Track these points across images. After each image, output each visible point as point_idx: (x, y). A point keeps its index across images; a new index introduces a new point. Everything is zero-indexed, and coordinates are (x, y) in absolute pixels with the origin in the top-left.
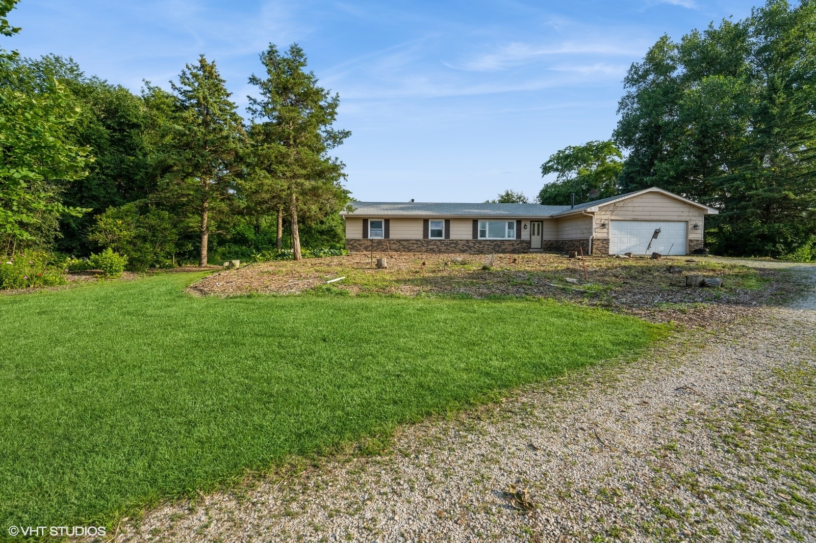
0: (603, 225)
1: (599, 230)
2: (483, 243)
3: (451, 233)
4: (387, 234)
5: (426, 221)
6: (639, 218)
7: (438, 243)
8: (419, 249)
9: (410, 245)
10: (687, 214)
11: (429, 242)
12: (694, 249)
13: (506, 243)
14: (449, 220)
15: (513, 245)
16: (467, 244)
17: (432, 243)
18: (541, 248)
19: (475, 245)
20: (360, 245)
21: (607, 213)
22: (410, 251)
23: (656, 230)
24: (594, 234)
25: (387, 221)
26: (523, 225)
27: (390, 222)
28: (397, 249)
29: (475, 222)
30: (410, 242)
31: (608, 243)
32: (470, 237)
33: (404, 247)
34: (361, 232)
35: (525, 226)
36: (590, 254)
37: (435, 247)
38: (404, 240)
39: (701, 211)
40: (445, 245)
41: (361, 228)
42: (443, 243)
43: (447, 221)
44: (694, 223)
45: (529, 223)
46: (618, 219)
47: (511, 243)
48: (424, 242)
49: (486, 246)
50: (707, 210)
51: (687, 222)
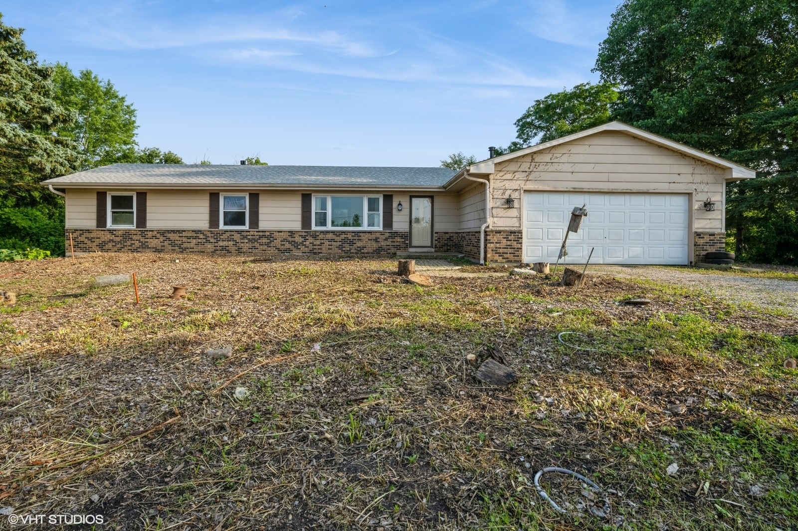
0: (509, 202)
1: (501, 212)
2: (321, 236)
3: (261, 217)
4: (142, 222)
5: (214, 196)
6: (585, 186)
7: (237, 237)
8: (200, 248)
9: (185, 240)
10: (689, 178)
11: (218, 236)
12: (704, 253)
13: (364, 237)
14: (257, 195)
15: (376, 240)
16: (290, 239)
17: (225, 236)
18: (431, 247)
19: (306, 240)
20: (91, 240)
21: (518, 175)
22: (183, 250)
23: (576, 209)
24: (490, 221)
25: (142, 195)
26: (395, 205)
27: (148, 197)
28: (159, 247)
29: (306, 198)
30: (184, 234)
31: (519, 240)
32: (297, 226)
33: (173, 244)
34: (94, 216)
35: (400, 204)
36: (482, 262)
37: (231, 243)
38: (173, 231)
39: (719, 171)
40: (250, 240)
41: (94, 209)
42: (245, 237)
43: (255, 196)
44: (703, 197)
45: (408, 199)
46: (541, 188)
47: (373, 237)
48: (209, 234)
49: (327, 243)
50: (731, 169)
51: (689, 195)
